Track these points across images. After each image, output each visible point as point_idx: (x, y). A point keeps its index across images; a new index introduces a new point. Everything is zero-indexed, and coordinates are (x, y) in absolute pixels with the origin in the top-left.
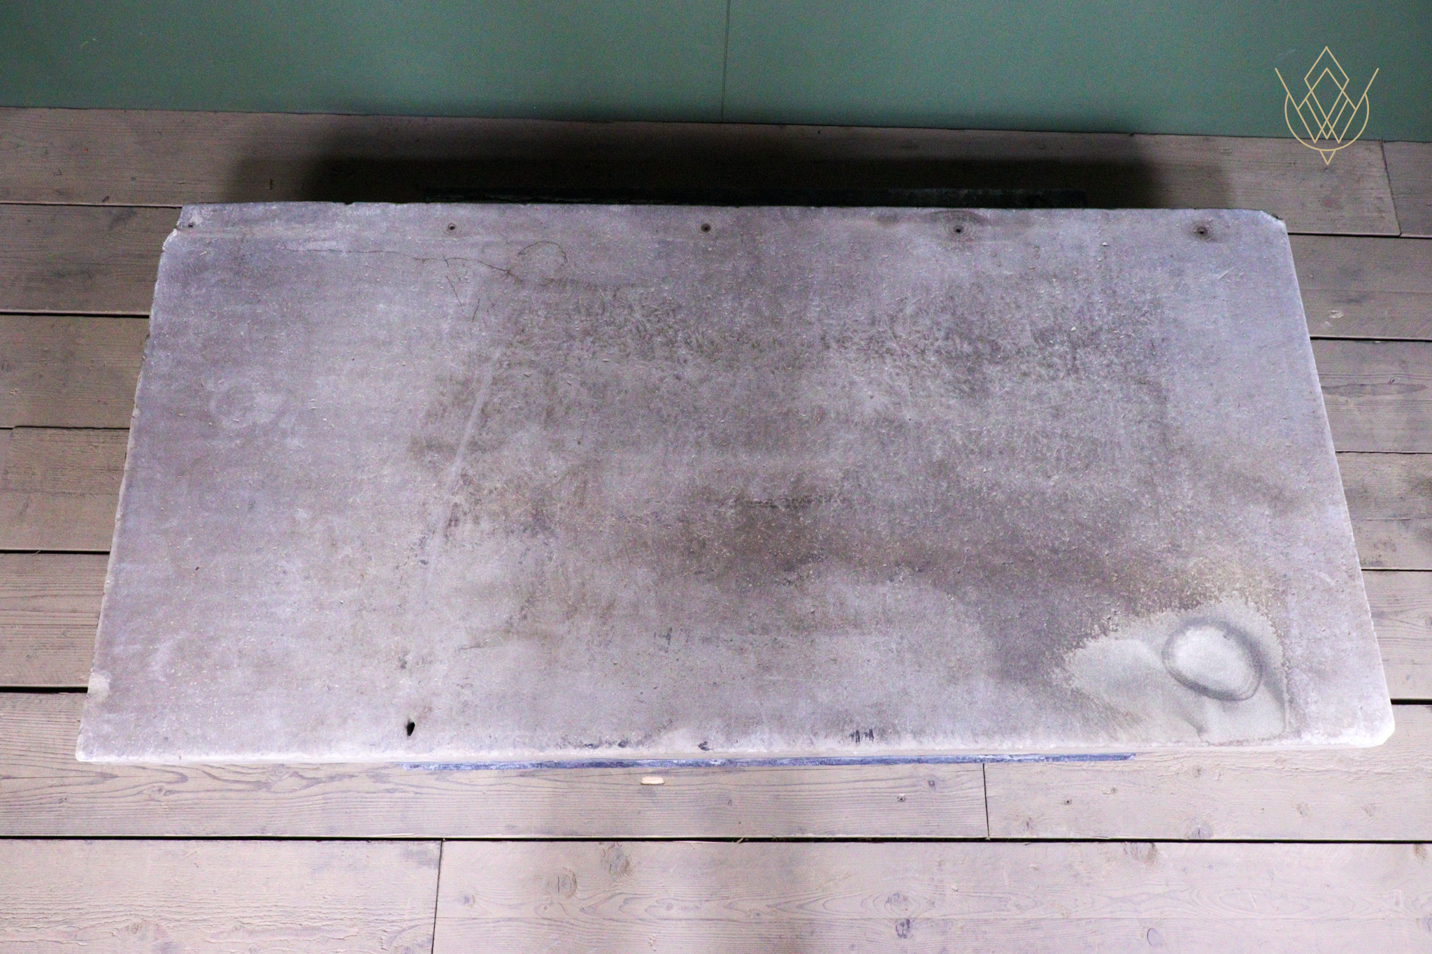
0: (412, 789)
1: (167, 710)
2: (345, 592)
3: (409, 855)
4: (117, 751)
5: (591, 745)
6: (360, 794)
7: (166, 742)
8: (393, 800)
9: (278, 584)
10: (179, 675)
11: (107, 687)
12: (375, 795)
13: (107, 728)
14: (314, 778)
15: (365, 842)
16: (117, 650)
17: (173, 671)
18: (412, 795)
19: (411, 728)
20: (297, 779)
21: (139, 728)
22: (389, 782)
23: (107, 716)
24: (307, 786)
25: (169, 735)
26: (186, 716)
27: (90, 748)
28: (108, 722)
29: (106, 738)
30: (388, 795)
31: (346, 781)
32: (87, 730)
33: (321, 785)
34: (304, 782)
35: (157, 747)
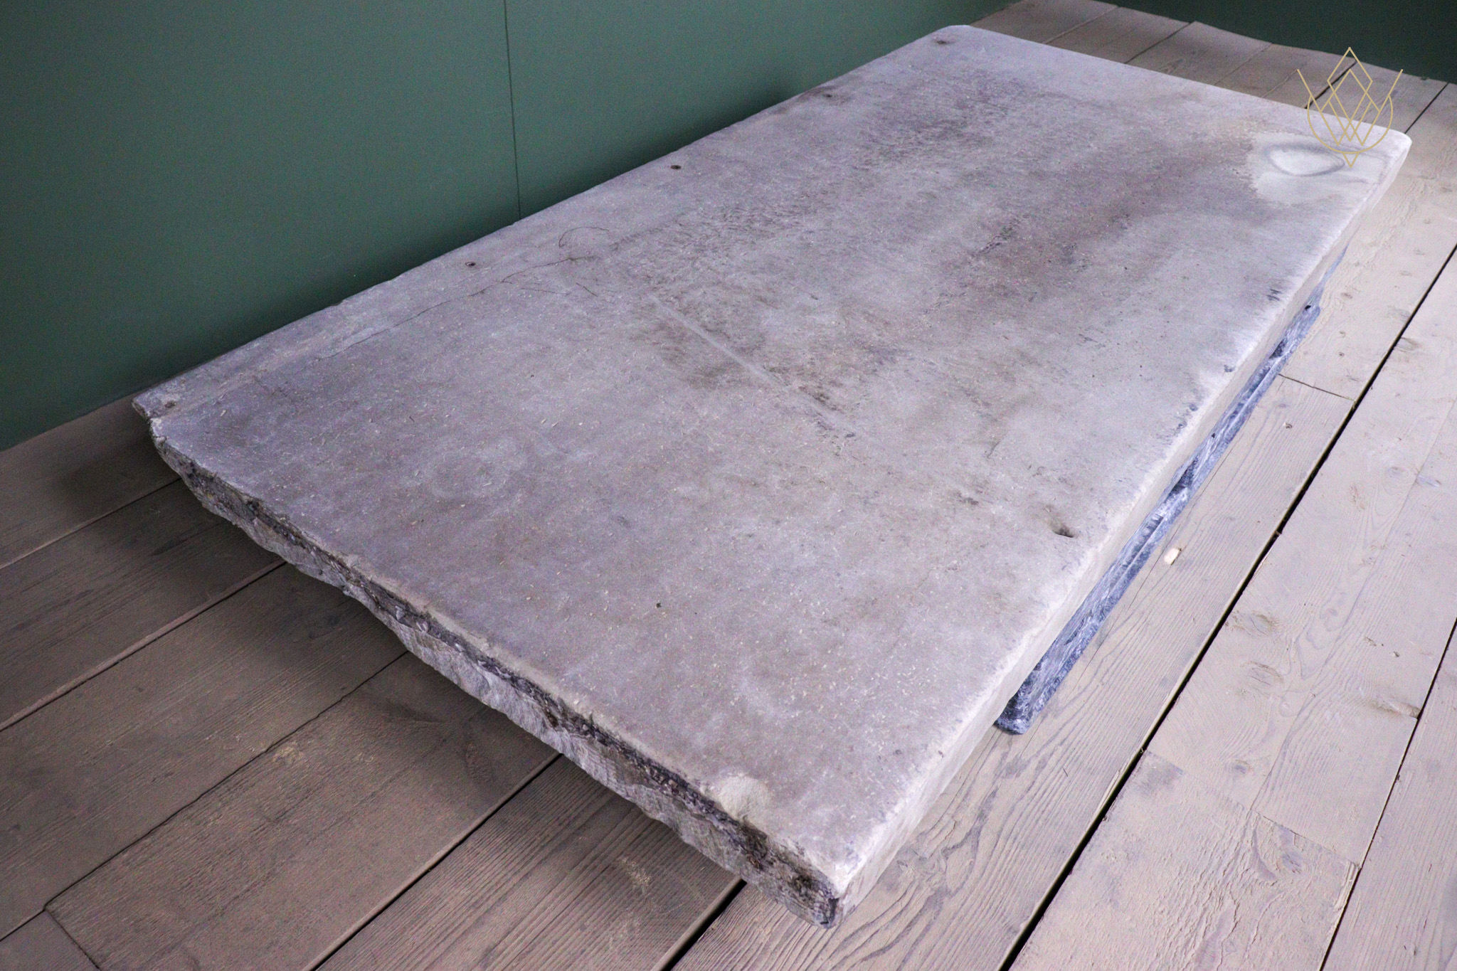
0: (1052, 745)
1: (852, 732)
2: (830, 503)
3: (1148, 788)
4: (872, 820)
5: (1180, 425)
6: (1026, 798)
7: (903, 757)
8: (1057, 769)
9: (760, 547)
10: (805, 694)
11: (750, 782)
12: (1037, 784)
13: (823, 813)
14: (969, 834)
15: (1102, 823)
16: (700, 740)
17: (793, 697)
18: (1061, 749)
19: (1064, 532)
20: (956, 852)
21: (854, 776)
22: (1029, 761)
23: (801, 804)
24: (975, 848)
25: (896, 747)
26: (879, 715)
27: (840, 849)
28: (812, 806)
29: (837, 821)
30: (1046, 770)
31: (995, 802)
32: (804, 840)
33: (982, 832)
34: (967, 848)
35: (904, 768)
